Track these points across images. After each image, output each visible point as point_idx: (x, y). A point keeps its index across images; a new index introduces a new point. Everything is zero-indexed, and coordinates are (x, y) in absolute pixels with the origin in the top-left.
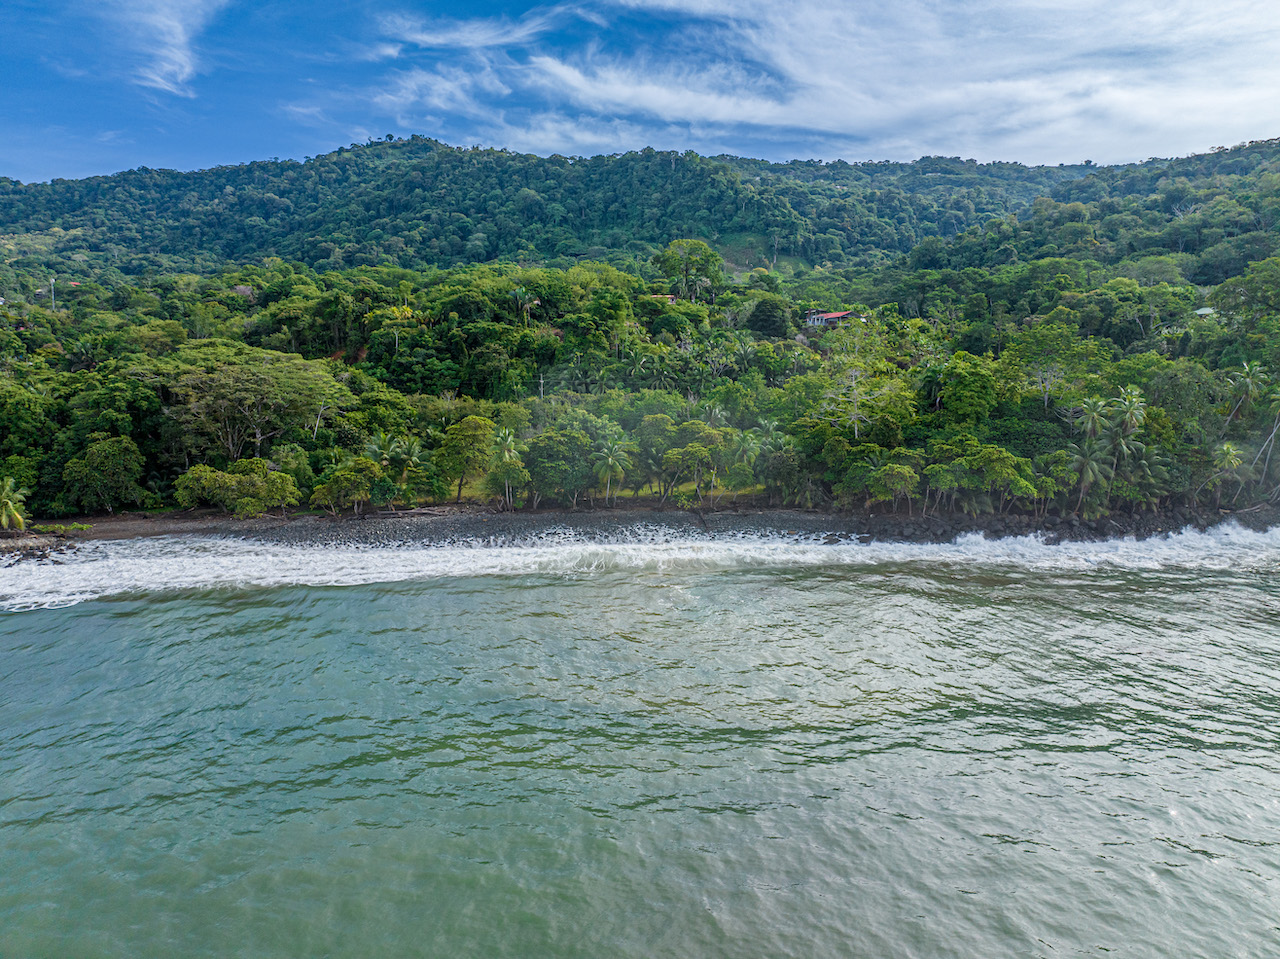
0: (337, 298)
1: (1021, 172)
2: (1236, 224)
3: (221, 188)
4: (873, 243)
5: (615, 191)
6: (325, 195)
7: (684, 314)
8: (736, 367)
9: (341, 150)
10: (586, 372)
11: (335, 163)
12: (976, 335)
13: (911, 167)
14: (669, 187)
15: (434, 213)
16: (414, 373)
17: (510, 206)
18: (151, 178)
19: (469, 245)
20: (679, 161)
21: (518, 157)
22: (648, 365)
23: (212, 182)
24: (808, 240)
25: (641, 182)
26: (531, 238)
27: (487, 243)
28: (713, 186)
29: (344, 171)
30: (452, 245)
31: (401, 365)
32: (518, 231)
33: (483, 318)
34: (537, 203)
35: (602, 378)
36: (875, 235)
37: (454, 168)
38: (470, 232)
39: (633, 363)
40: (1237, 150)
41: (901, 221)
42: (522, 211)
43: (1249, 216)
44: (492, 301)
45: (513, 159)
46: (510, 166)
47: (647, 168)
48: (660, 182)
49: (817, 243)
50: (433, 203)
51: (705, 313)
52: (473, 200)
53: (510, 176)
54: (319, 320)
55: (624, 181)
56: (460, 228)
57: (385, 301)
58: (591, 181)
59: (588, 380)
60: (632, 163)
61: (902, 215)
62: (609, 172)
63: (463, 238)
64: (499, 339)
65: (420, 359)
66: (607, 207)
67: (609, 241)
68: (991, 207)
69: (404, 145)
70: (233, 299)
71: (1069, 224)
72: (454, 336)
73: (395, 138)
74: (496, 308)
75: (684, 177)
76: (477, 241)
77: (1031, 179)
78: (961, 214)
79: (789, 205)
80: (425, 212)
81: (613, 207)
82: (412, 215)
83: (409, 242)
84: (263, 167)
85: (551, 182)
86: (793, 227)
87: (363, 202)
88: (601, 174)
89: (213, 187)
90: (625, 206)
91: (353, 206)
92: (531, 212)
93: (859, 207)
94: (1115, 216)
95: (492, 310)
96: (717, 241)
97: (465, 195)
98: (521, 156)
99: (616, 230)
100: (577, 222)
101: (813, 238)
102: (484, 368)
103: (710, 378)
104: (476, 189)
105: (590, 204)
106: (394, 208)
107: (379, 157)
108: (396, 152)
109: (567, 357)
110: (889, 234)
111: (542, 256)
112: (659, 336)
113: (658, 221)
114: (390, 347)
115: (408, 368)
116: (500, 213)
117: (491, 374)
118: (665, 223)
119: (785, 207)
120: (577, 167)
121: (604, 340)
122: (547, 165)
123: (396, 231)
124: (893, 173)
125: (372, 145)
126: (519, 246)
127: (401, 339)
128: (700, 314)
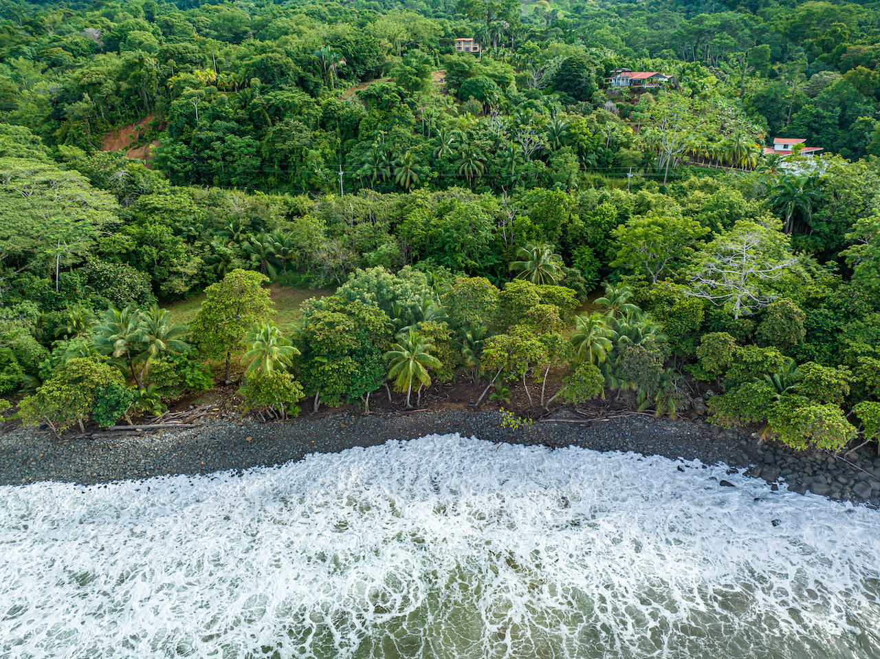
0: (141, 60)
7: (490, 76)
8: (548, 146)
10: (390, 154)
12: (772, 96)
16: (213, 150)
22: (457, 144)
31: (200, 140)
33: (286, 83)
35: (407, 161)
39: (440, 143)
44: (297, 61)
51: (512, 75)
54: (124, 85)
57: (191, 62)
59: (393, 163)
64: (300, 114)
65: (220, 134)
70: (77, 44)
72: (255, 106)
74: (300, 69)
95: (296, 73)
102: (284, 147)
103: (522, 160)
109: (371, 133)
112: (466, 105)
114: (191, 119)
115: (207, 144)
117: (292, 152)
121: (410, 113)
127: (202, 109)
128: (507, 75)
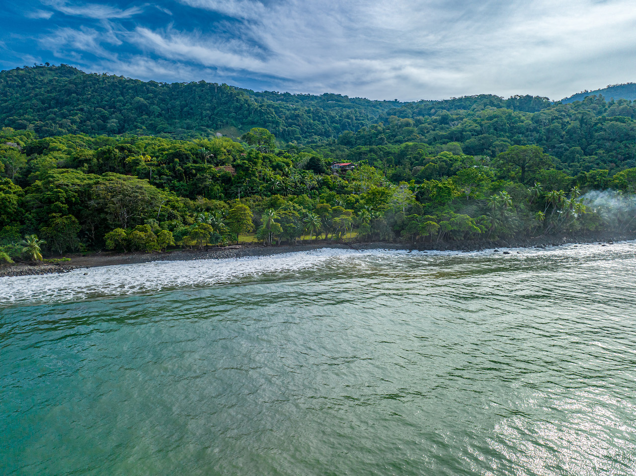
0: (109, 150)
1: (369, 103)
2: (475, 130)
4: (313, 132)
5: (185, 101)
6: (12, 94)
9: (18, 69)
10: (252, 188)
11: (16, 76)
13: (320, 98)
14: (215, 101)
15: (86, 107)
17: (128, 106)
19: (109, 125)
20: (219, 88)
21: (130, 81)
24: (284, 130)
25: (200, 97)
26: (143, 123)
27: (118, 125)
28: (237, 102)
29: (22, 81)
30: (98, 125)
32: (135, 119)
34: (145, 105)
36: (314, 129)
37: (94, 84)
38: (108, 118)
39: (273, 184)
40: (460, 99)
41: (323, 123)
42: (136, 109)
43: (479, 128)
45: (128, 81)
46: (127, 85)
47: (202, 91)
48: (210, 98)
49: (288, 131)
50: (84, 102)
52: (107, 101)
53: (127, 90)
55: (191, 96)
56: (102, 116)
58: (173, 95)
60: (194, 88)
61: (324, 120)
62: (182, 92)
63: (104, 121)
66: (182, 109)
67: (185, 126)
68: (362, 118)
69: (56, 69)
71: (406, 128)
73: (51, 65)
75: (222, 97)
76: (113, 123)
77: (374, 106)
78: (349, 121)
79: (274, 113)
80: (80, 107)
81: (185, 109)
82: (72, 108)
83: (73, 122)
85: (151, 95)
86: (277, 124)
87: (40, 99)
88: (178, 92)
90: (192, 109)
91: (34, 101)
92: (141, 109)
93: (305, 115)
94: (423, 125)
96: (241, 129)
97: (102, 99)
98: (132, 80)
99: (188, 121)
100: (167, 116)
101: (287, 129)
104: (108, 96)
105: (173, 107)
106: (59, 103)
107: (42, 74)
108: (53, 73)
110: (320, 129)
111: (150, 132)
113: (210, 118)
114: (147, 175)
116: (124, 109)
118: (214, 119)
119: (272, 114)
120: (165, 88)
122: (148, 86)
123: (64, 116)
124: (312, 100)
125: (37, 67)
126: (136, 127)
127: (152, 171)
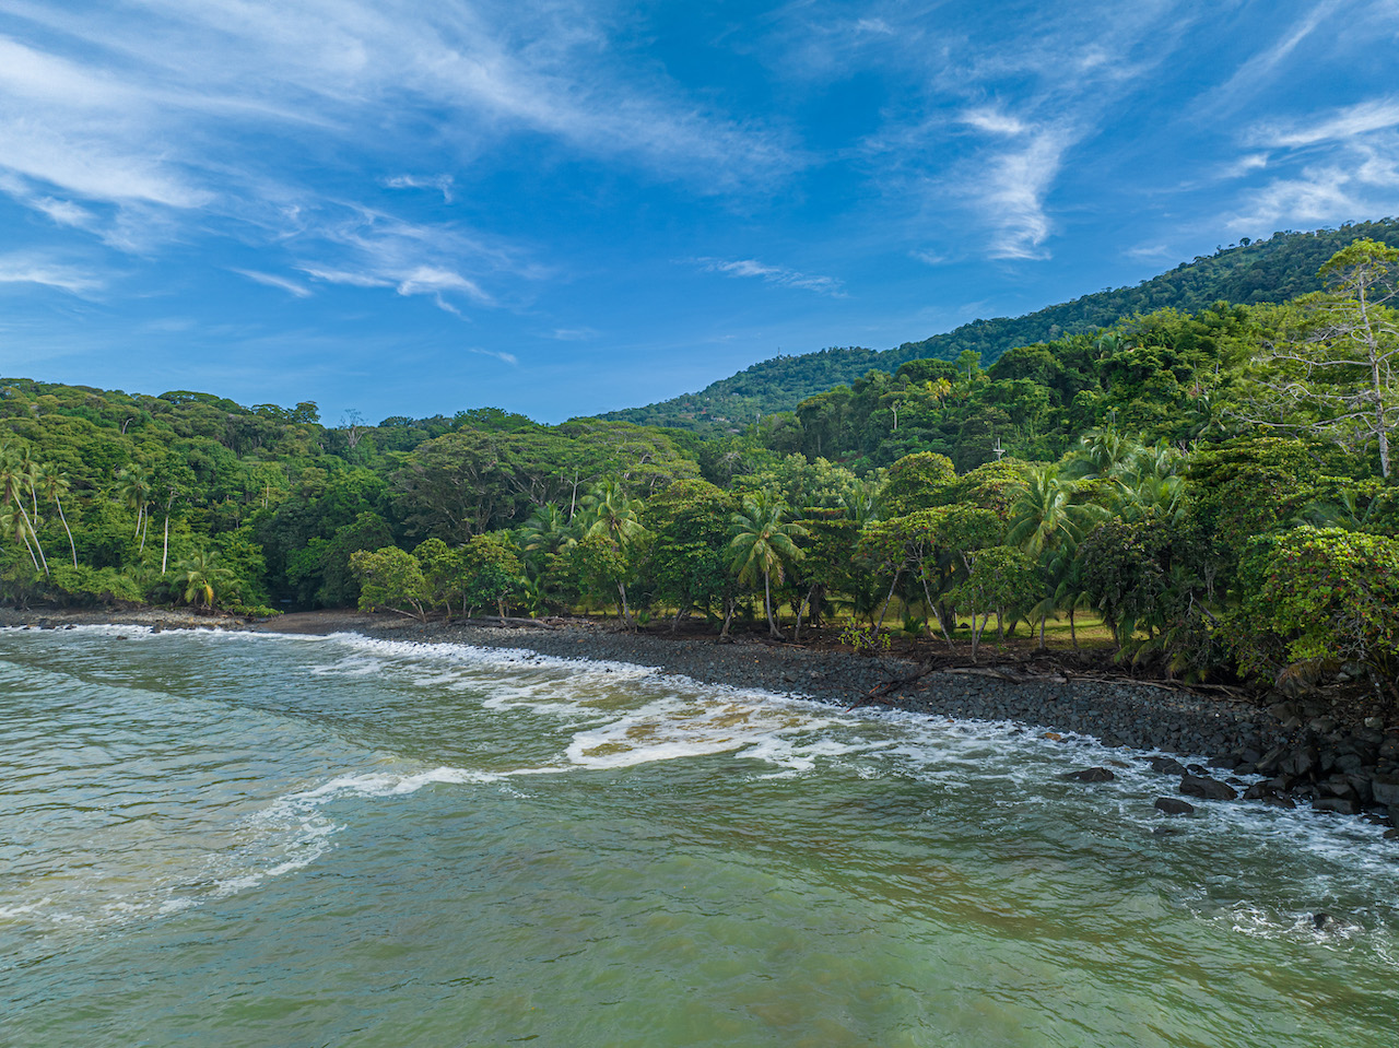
3: (1047, 328)
9: (1183, 265)
11: (1170, 282)
18: (982, 329)
23: (1040, 324)
29: (1179, 287)
69: (1263, 247)
73: (1253, 241)
84: (1094, 300)
89: (1041, 329)
107: (1226, 265)
108: (1250, 256)
125: (1221, 254)
